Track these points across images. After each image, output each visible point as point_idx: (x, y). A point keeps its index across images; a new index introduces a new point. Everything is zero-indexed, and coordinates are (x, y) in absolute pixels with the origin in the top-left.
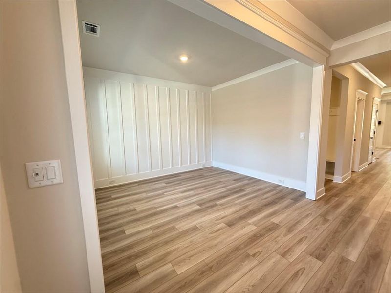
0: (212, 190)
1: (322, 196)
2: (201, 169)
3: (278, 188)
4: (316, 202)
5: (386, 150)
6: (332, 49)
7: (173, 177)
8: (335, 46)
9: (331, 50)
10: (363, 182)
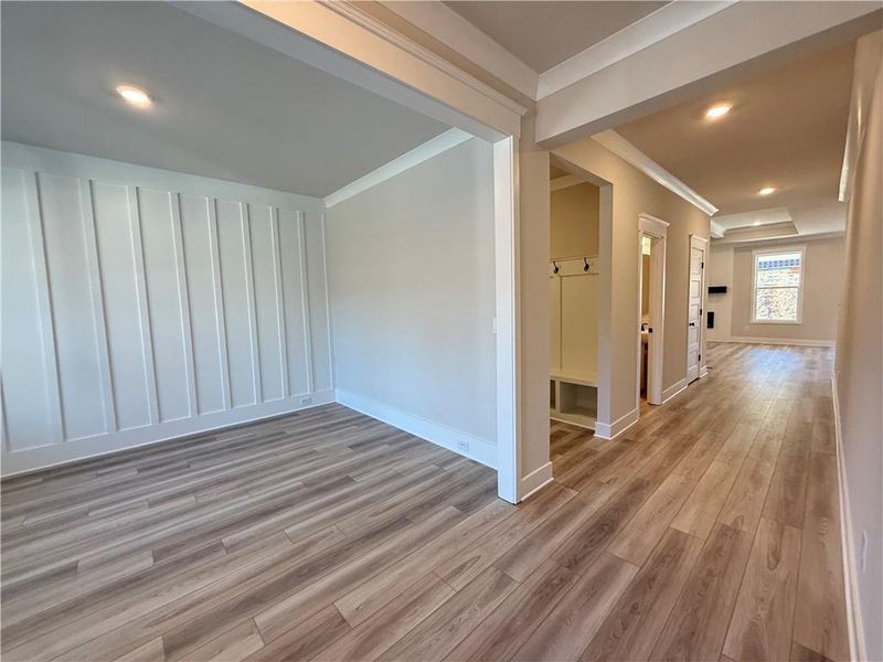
0: (258, 487)
1: (544, 488)
2: (295, 414)
3: (446, 469)
4: (516, 508)
5: (736, 347)
6: (539, 97)
7: (185, 446)
8: (544, 89)
9: (537, 99)
10: (658, 435)
